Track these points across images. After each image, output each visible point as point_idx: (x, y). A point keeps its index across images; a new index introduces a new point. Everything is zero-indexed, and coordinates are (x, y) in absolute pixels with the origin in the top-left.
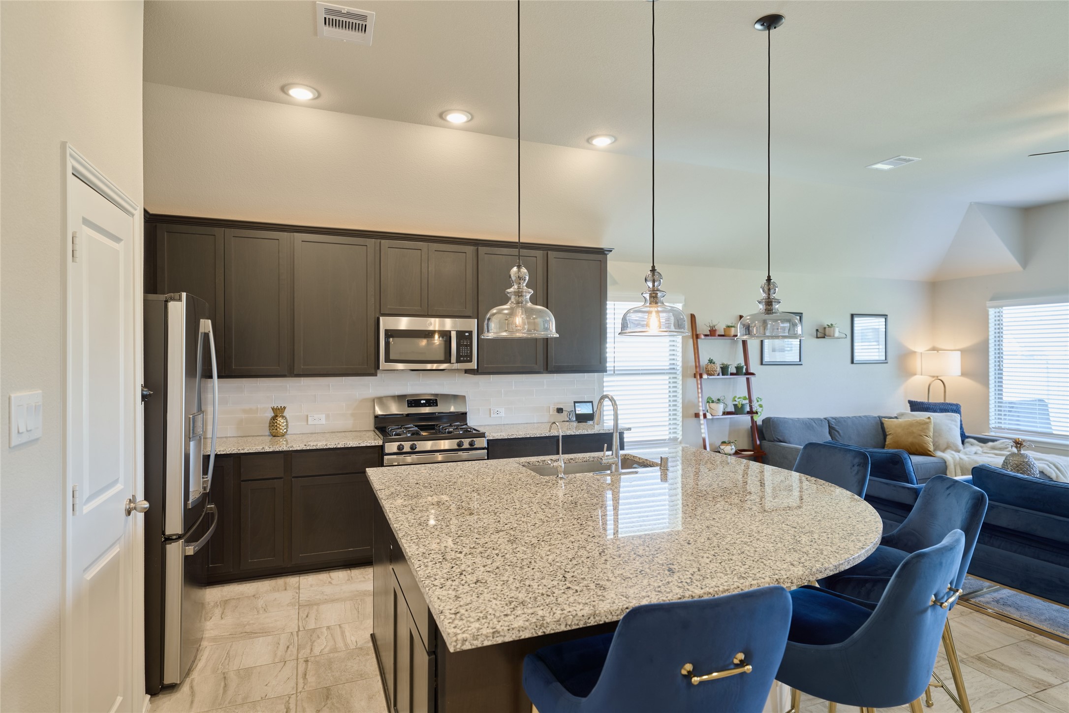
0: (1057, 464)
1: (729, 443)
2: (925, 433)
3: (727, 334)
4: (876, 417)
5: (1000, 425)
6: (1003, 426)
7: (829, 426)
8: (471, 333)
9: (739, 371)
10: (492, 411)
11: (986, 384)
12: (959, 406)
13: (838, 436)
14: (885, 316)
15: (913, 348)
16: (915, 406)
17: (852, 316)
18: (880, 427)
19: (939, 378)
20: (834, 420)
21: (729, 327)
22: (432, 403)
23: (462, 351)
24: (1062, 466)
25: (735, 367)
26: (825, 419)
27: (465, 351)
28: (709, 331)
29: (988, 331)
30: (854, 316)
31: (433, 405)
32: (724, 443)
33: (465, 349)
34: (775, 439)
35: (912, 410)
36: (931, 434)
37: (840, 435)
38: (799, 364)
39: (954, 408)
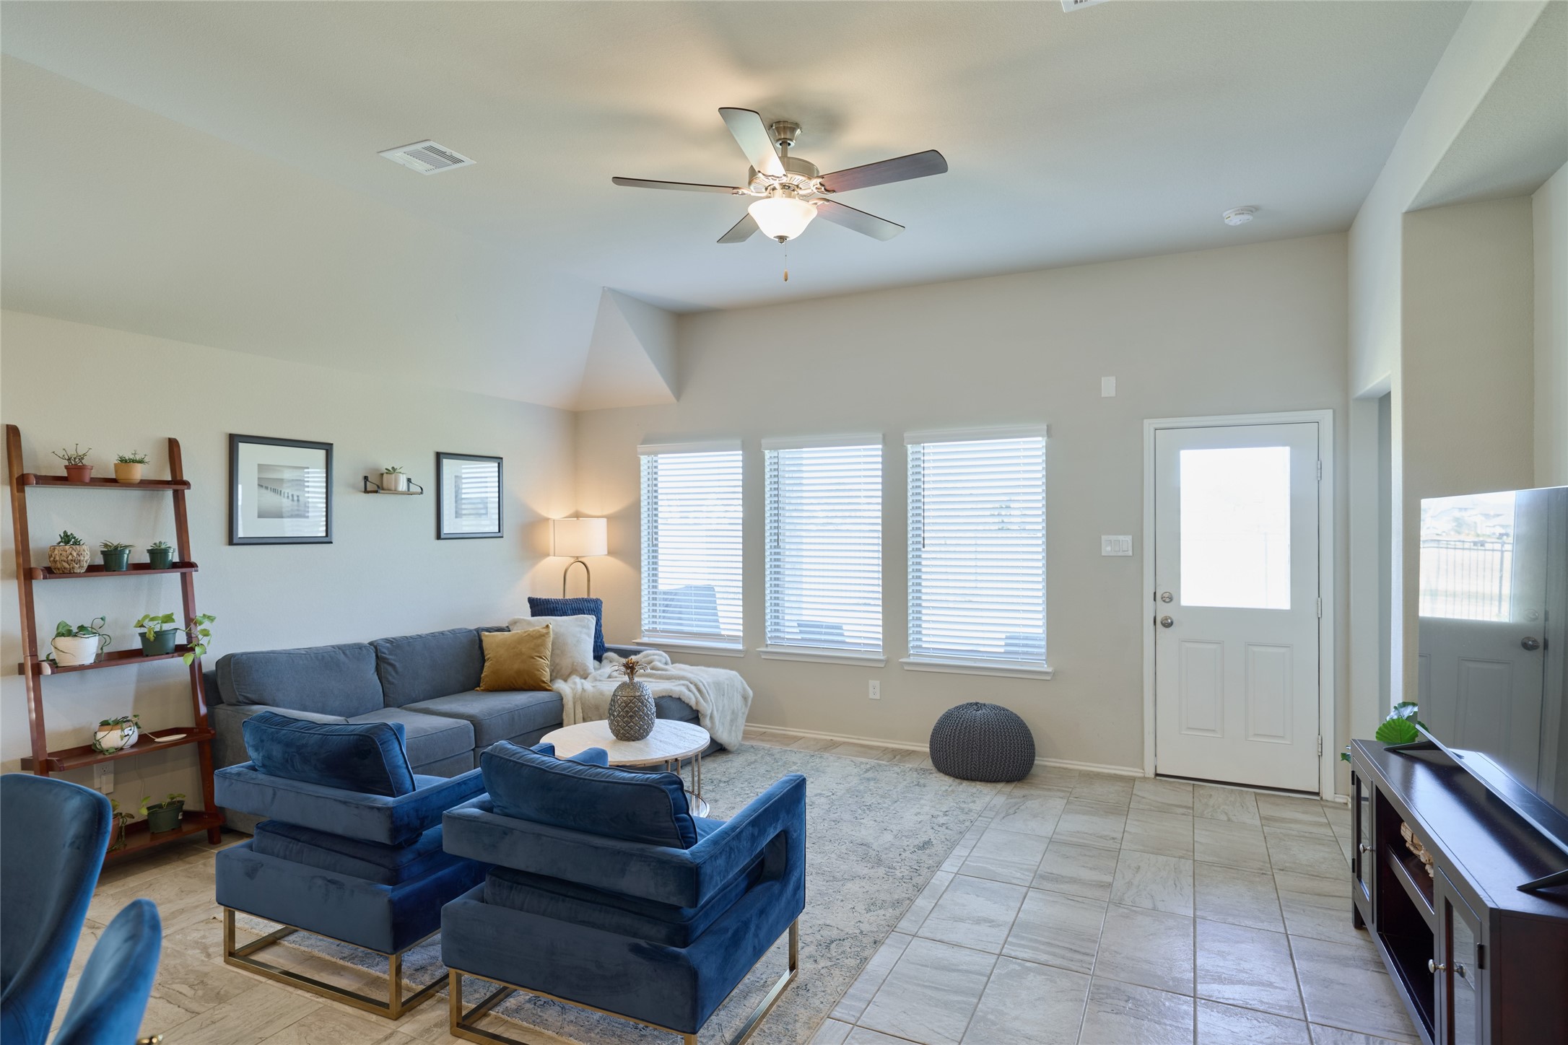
0: (701, 685)
1: (118, 724)
2: (538, 652)
3: (121, 477)
4: (471, 631)
5: (655, 626)
6: (658, 627)
7: (377, 656)
9: (157, 561)
11: (637, 566)
12: (599, 603)
13: (393, 673)
14: (499, 460)
15: (545, 513)
16: (540, 607)
17: (439, 457)
18: (477, 646)
19: (580, 560)
20: (388, 645)
21: (123, 461)
24: (704, 686)
25: (148, 551)
26: (371, 644)
28: (66, 467)
29: (639, 489)
30: (441, 455)
32: (105, 724)
34: (241, 699)
35: (533, 614)
36: (548, 653)
37: (396, 672)
38: (326, 540)
39: (592, 605)
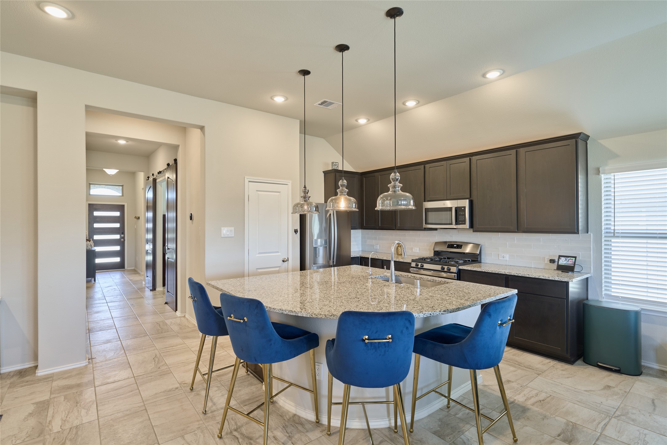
8: (465, 207)
10: (500, 256)
22: (459, 247)
23: (460, 218)
27: (462, 218)
31: (460, 248)
33: (462, 217)
